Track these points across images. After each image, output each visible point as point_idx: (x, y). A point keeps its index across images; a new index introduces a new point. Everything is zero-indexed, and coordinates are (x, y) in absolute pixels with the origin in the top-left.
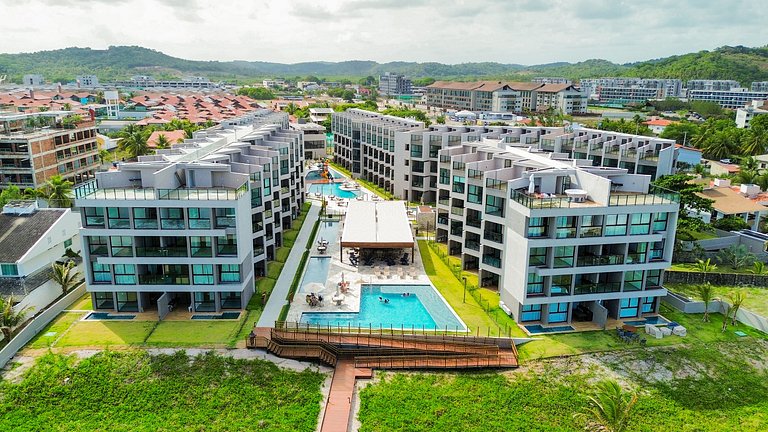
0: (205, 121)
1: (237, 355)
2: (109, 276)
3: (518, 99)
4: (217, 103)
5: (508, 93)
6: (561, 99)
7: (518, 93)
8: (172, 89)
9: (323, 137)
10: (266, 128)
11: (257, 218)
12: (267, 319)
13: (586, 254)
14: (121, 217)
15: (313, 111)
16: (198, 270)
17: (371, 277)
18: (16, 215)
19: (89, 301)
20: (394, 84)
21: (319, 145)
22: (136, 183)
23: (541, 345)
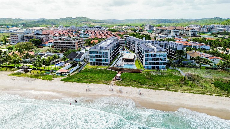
0: (101, 38)
1: (107, 69)
2: (92, 60)
3: (178, 32)
4: (103, 33)
5: (175, 30)
6: (190, 32)
7: (178, 30)
8: (92, 29)
9: (125, 42)
10: (113, 41)
11: (110, 54)
12: (111, 66)
13: (154, 59)
14: (94, 52)
15: (124, 36)
16: (103, 60)
17: (126, 63)
18: (78, 53)
19: (89, 63)
20: (148, 27)
21: (124, 43)
22: (95, 48)
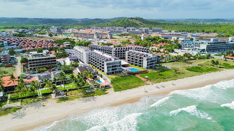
5: (97, 34)
6: (108, 35)
7: (99, 34)
16: (117, 68)
23: (149, 70)
